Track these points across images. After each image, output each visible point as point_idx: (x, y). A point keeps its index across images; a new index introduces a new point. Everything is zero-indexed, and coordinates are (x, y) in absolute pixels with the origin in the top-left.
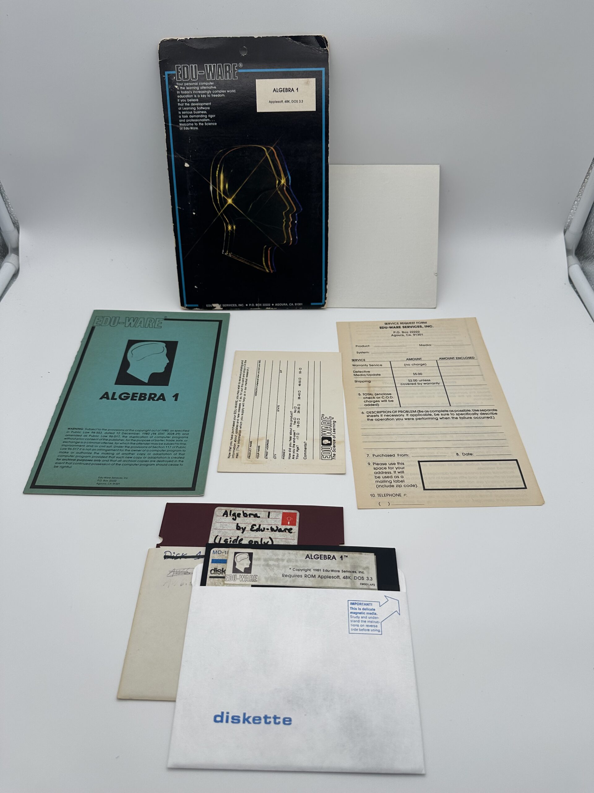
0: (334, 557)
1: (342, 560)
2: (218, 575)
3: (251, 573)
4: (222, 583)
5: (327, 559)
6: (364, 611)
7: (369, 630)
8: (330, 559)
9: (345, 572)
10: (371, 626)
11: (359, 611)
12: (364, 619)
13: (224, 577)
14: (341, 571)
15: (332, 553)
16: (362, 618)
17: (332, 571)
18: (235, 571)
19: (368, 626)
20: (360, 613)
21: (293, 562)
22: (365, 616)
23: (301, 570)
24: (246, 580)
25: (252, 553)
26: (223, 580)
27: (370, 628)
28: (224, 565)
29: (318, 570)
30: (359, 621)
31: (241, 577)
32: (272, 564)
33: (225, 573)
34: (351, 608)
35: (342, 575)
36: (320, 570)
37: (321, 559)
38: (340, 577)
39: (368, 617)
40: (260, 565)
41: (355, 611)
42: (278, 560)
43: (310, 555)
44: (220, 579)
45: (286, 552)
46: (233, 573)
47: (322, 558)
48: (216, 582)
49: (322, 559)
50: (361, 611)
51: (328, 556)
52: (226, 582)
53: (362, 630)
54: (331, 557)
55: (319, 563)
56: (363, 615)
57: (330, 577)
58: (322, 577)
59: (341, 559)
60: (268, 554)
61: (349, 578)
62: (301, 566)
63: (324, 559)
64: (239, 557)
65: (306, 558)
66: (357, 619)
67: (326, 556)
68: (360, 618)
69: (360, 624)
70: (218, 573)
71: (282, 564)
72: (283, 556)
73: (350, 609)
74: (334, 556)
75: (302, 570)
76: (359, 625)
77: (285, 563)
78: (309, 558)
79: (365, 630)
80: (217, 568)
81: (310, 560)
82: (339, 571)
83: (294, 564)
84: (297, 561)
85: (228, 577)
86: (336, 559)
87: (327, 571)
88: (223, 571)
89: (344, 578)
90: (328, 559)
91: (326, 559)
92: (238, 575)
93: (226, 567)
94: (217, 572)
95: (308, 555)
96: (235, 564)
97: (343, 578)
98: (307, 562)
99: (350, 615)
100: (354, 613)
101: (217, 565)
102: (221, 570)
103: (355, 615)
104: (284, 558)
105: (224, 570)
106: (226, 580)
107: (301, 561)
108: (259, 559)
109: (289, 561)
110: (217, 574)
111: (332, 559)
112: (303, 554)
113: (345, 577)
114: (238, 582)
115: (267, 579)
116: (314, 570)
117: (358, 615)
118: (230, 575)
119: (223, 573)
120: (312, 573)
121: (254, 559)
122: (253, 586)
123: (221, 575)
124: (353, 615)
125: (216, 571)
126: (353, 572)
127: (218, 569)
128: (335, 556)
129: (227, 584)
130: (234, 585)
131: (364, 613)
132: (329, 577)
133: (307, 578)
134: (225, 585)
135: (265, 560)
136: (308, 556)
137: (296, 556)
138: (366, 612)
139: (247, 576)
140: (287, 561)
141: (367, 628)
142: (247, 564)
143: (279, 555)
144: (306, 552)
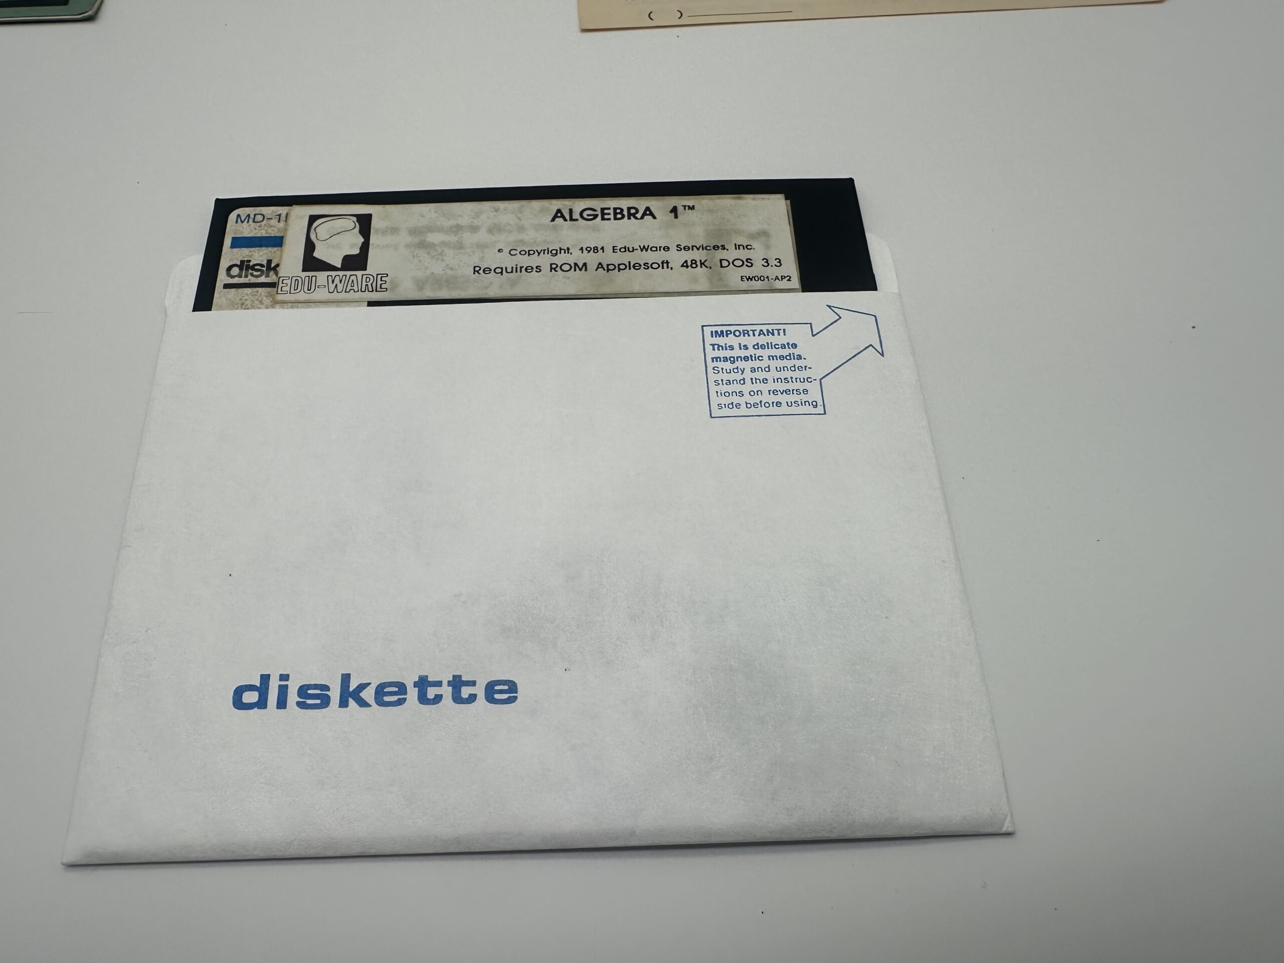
0: (648, 212)
1: (676, 217)
2: (253, 280)
3: (365, 269)
4: (267, 301)
5: (626, 217)
6: (759, 352)
7: (779, 404)
8: (636, 218)
9: (686, 248)
10: (786, 392)
11: (743, 353)
12: (760, 375)
13: (273, 285)
14: (673, 248)
15: (640, 202)
16: (753, 370)
17: (644, 249)
18: (312, 263)
19: (775, 392)
20: (746, 359)
21: (510, 232)
22: (763, 364)
23: (536, 254)
24: (349, 288)
25: (369, 216)
26: (269, 293)
27: (783, 398)
28: (275, 252)
29: (596, 249)
30: (744, 379)
31: (333, 282)
32: (436, 242)
33: (276, 274)
34: (713, 345)
35: (676, 258)
36: (602, 248)
37: (603, 219)
38: (670, 266)
39: (773, 368)
40: (396, 247)
41: (728, 353)
42: (457, 229)
43: (568, 211)
44: (260, 290)
45: (487, 206)
46: (303, 271)
47: (606, 217)
48: (246, 297)
49: (609, 219)
50: (751, 351)
51: (629, 209)
52: (280, 297)
53: (755, 405)
54: (637, 211)
55: (596, 229)
56: (755, 364)
57: (637, 267)
58: (611, 267)
59: (673, 214)
60: (423, 216)
61: (702, 264)
62: (535, 242)
63: (615, 218)
64: (322, 229)
65: (553, 220)
66: (739, 376)
67: (622, 210)
68: (748, 371)
69: (746, 389)
70: (252, 275)
71: (468, 238)
72: (473, 218)
73: (709, 348)
74: (648, 209)
75: (539, 254)
76: (746, 393)
77: (482, 236)
78: (565, 220)
79: (767, 405)
80: (249, 261)
81: (569, 222)
82: (667, 249)
83: (512, 238)
84: (521, 229)
85: (289, 282)
86: (654, 218)
87: (626, 249)
88: (271, 267)
89: (685, 265)
90: (629, 218)
91: (623, 217)
92: (322, 277)
93: (281, 257)
94: (250, 271)
95: (559, 211)
96: (310, 246)
97: (682, 266)
98: (555, 228)
99: (711, 365)
100: (726, 359)
101: (250, 251)
102: (262, 266)
103: (728, 365)
104: (478, 224)
105: (273, 265)
106: (279, 291)
107: (538, 227)
108: (394, 230)
109: (495, 229)
110: (250, 277)
111: (642, 218)
112: (543, 210)
113: (689, 264)
114: (321, 294)
115: (420, 284)
116: (582, 249)
117: (740, 364)
118: (294, 279)
119: (272, 273)
120: (576, 257)
121: (377, 231)
122: (371, 304)
123: (263, 279)
124: (721, 365)
125: (247, 270)
126: (716, 248)
127: (251, 264)
128: (652, 209)
129: (283, 303)
130: (308, 303)
131: (760, 358)
132: (634, 266)
133: (560, 272)
134: (277, 306)
135: (413, 231)
136: (559, 214)
137: (520, 215)
138: (766, 353)
139: (353, 278)
140: (490, 231)
141: (773, 398)
142: (353, 246)
143: (460, 216)
144: (551, 204)
